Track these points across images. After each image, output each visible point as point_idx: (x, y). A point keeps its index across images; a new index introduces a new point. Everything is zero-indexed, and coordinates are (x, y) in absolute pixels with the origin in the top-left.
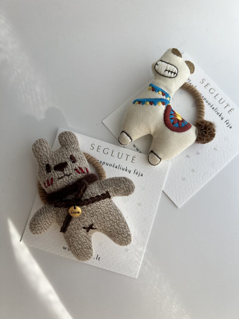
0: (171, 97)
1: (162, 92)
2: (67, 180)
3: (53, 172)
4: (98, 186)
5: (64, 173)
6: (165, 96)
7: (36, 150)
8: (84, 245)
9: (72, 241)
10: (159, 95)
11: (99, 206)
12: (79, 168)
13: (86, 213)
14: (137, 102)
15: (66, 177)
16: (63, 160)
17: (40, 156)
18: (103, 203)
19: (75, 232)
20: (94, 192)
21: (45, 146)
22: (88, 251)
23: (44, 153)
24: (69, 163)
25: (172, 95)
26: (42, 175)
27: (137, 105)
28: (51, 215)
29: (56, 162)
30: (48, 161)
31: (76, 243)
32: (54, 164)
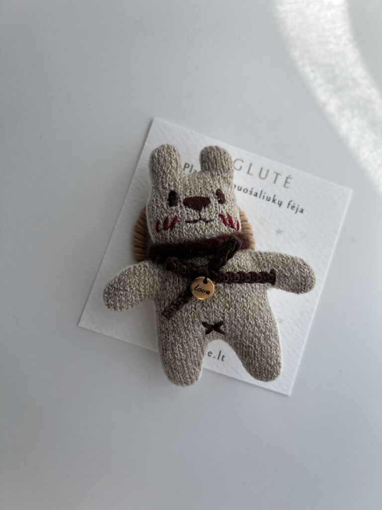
2: (202, 229)
3: (181, 207)
5: (200, 215)
7: (159, 161)
8: (191, 356)
9: (174, 342)
11: (246, 294)
12: (228, 215)
13: (219, 297)
15: (201, 221)
16: (204, 192)
17: (164, 172)
18: (253, 291)
19: (186, 326)
20: (243, 265)
21: (176, 159)
22: (194, 369)
23: (171, 171)
24: (214, 201)
26: (157, 206)
28: (152, 283)
29: (190, 192)
30: (175, 186)
31: (179, 347)
32: (185, 195)
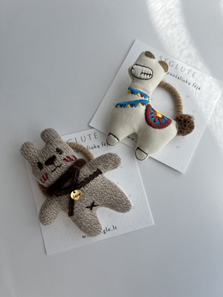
0: (150, 97)
1: (141, 94)
2: (59, 171)
3: (45, 167)
4: (88, 168)
5: (55, 166)
6: (144, 97)
7: (25, 154)
8: (92, 223)
9: (81, 222)
10: (138, 97)
11: (95, 185)
12: (67, 157)
13: (85, 194)
14: (119, 106)
15: (57, 168)
16: (51, 154)
17: (30, 157)
18: (97, 181)
19: (81, 213)
20: (87, 174)
21: (32, 147)
22: (97, 226)
23: (32, 154)
24: (57, 155)
25: (150, 95)
26: (37, 173)
27: (119, 109)
28: (55, 206)
29: (45, 158)
30: (38, 160)
31: (84, 223)
32: (44, 161)
